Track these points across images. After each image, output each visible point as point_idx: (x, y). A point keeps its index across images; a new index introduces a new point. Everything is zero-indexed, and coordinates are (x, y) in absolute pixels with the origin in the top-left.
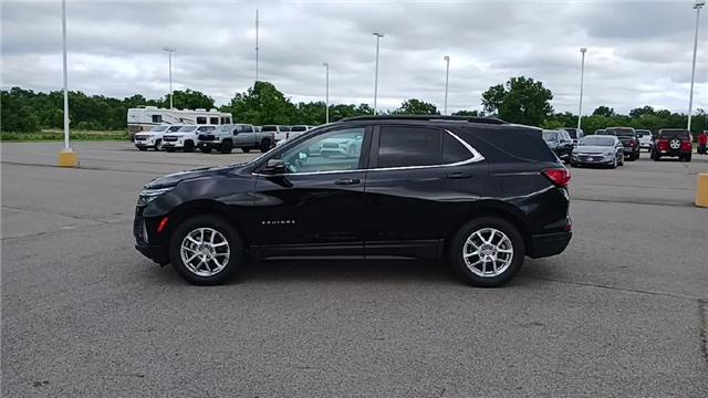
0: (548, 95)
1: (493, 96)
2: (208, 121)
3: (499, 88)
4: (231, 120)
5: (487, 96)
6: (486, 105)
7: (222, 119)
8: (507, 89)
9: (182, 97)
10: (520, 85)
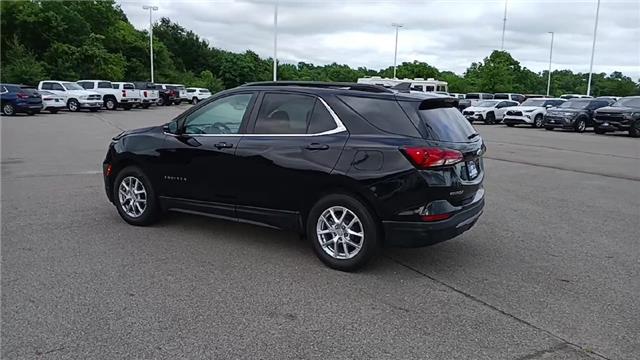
2: (424, 89)
4: (446, 89)
7: (438, 87)
9: (410, 68)
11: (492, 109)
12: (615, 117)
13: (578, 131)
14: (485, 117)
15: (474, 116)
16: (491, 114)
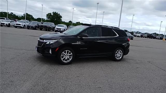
0: (61, 17)
1: (49, 15)
3: (50, 14)
5: (47, 15)
6: (47, 17)
8: (52, 14)
10: (55, 14)
11: (9, 23)
12: (45, 27)
13: (36, 30)
14: (8, 25)
15: (5, 24)
16: (9, 24)
